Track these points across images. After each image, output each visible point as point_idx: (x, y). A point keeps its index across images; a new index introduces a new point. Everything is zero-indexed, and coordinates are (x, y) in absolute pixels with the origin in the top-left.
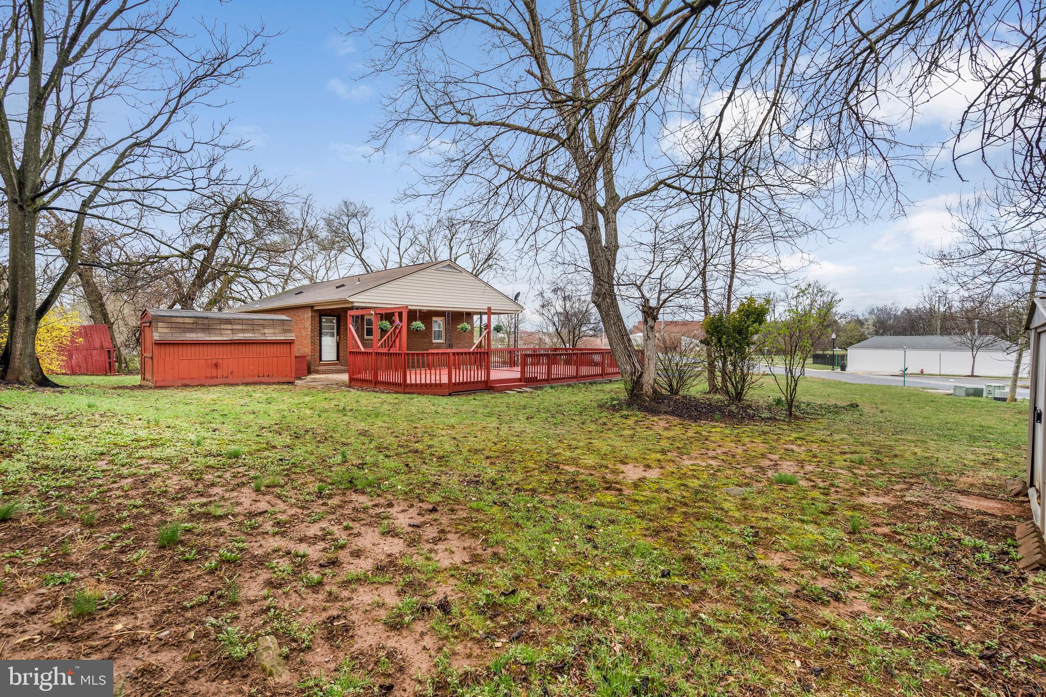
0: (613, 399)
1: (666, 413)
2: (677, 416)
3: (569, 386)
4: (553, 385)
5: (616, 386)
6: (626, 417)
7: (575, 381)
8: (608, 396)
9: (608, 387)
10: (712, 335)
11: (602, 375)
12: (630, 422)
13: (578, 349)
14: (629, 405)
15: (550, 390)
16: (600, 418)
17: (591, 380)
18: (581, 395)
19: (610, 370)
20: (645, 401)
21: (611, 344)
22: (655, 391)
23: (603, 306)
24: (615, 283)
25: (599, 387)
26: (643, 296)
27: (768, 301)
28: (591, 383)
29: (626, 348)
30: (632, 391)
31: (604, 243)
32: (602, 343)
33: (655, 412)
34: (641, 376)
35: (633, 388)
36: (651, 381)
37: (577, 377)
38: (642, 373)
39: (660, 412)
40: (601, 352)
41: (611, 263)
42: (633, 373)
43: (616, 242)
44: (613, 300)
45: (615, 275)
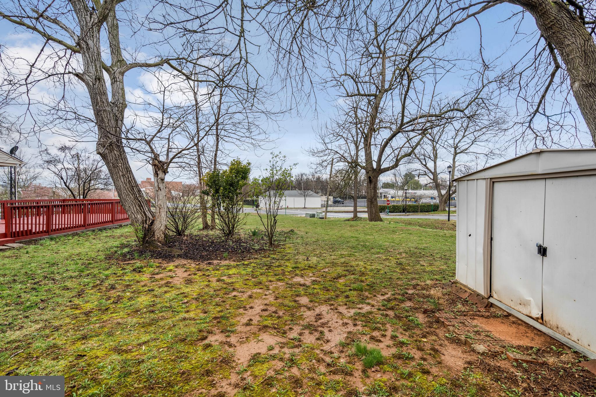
0: (123, 246)
1: (179, 256)
2: (191, 259)
3: (74, 235)
4: (55, 236)
5: (126, 230)
6: (138, 270)
7: (83, 229)
8: (117, 243)
9: (118, 232)
10: (211, 187)
11: (112, 222)
12: (145, 278)
13: (88, 200)
14: (141, 253)
15: (48, 242)
16: (107, 277)
17: (102, 226)
18: (87, 244)
19: (120, 216)
20: (157, 247)
21: (119, 195)
22: (166, 236)
23: (109, 158)
24: (123, 136)
25: (109, 233)
26: (152, 151)
27: (249, 164)
28: (100, 230)
29: (136, 198)
30: (144, 238)
31: (110, 99)
32: (113, 195)
33: (169, 257)
34: (152, 223)
35: (145, 235)
36: (163, 228)
37: (85, 225)
38: (153, 221)
39: (174, 257)
40: (111, 203)
41: (119, 118)
42: (144, 222)
43: (124, 99)
44: (122, 153)
45: (124, 129)
